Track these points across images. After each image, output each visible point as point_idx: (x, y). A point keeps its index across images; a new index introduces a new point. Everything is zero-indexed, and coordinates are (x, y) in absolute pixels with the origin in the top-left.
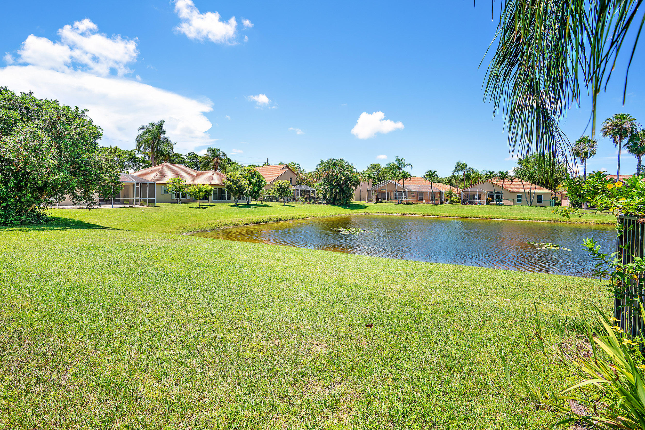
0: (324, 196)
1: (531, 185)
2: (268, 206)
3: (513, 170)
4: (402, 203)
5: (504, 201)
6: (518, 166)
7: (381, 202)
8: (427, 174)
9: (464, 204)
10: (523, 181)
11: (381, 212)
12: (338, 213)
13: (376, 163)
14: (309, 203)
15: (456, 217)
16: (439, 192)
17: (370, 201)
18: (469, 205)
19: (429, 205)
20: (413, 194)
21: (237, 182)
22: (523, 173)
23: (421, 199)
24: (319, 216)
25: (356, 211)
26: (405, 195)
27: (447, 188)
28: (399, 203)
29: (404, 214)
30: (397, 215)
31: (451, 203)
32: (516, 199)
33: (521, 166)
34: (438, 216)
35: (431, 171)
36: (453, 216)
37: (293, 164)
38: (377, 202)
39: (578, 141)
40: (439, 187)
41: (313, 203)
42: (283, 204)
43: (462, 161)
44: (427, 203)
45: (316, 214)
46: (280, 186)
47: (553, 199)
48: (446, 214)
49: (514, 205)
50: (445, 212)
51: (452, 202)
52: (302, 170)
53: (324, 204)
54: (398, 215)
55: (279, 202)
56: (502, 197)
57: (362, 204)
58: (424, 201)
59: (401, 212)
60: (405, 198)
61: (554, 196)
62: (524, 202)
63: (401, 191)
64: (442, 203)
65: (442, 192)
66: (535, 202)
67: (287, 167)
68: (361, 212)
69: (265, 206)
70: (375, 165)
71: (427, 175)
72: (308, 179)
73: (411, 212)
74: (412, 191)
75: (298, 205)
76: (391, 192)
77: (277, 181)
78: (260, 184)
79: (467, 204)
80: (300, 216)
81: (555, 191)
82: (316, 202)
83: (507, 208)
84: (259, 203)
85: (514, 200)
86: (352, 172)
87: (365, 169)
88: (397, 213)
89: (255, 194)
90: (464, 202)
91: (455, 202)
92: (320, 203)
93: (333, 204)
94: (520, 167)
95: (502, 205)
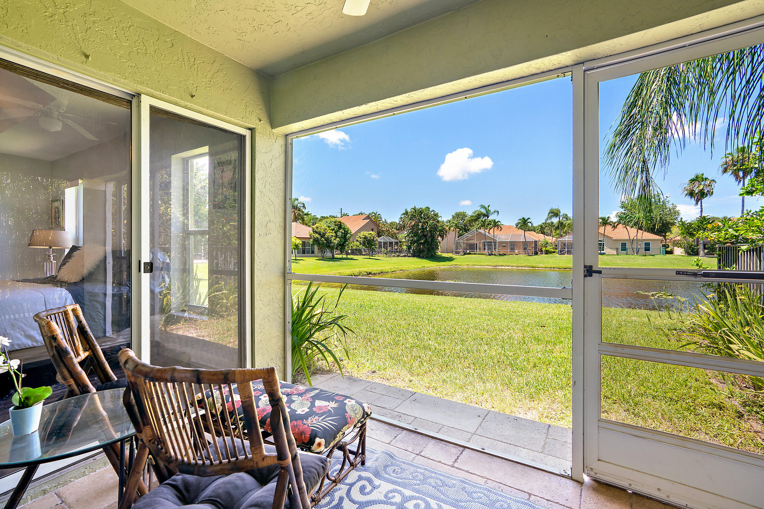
0: (409, 248)
1: (637, 232)
2: (354, 260)
3: (616, 215)
4: (493, 255)
5: (606, 250)
6: (622, 210)
7: (469, 254)
8: (520, 221)
9: (561, 254)
10: (628, 228)
11: (471, 264)
12: (426, 265)
13: (461, 211)
14: (394, 256)
15: (554, 268)
16: (533, 241)
17: (457, 253)
18: (566, 255)
19: (523, 256)
20: (504, 244)
21: (324, 234)
22: (627, 218)
23: (513, 249)
24: (407, 269)
25: (444, 263)
26: (495, 245)
27: (540, 238)
28: (489, 255)
29: (496, 266)
30: (488, 267)
31: (546, 254)
32: (620, 247)
33: (625, 210)
34: (533, 267)
35: (524, 219)
36: (549, 267)
37: (374, 214)
38: (465, 254)
39: (692, 180)
40: (532, 236)
41: (398, 256)
42: (369, 257)
43: (555, 207)
44: (520, 254)
45: (404, 267)
46: (365, 238)
47: (663, 247)
48: (542, 265)
49: (617, 254)
50: (540, 263)
51: (547, 252)
52: (384, 220)
53: (409, 257)
54: (490, 267)
55: (363, 255)
56: (603, 246)
57: (449, 256)
58: (517, 251)
59: (493, 265)
60: (495, 248)
61: (664, 243)
62: (630, 251)
63: (491, 241)
64: (536, 253)
65: (536, 242)
66: (642, 251)
67: (368, 217)
68: (450, 264)
69: (352, 259)
70: (460, 213)
71: (519, 223)
72: (390, 230)
73: (503, 264)
74: (503, 240)
75: (383, 258)
76: (480, 243)
77: (362, 233)
78: (345, 236)
79: (564, 254)
80: (389, 270)
81: (665, 238)
82: (402, 255)
83: (609, 257)
84: (345, 256)
85: (617, 249)
86: (438, 222)
87: (450, 218)
88: (488, 265)
89: (342, 247)
90: (561, 251)
91: (551, 253)
92: (405, 256)
93: (419, 256)
94: (623, 212)
95: (604, 254)
